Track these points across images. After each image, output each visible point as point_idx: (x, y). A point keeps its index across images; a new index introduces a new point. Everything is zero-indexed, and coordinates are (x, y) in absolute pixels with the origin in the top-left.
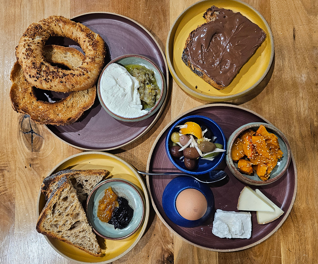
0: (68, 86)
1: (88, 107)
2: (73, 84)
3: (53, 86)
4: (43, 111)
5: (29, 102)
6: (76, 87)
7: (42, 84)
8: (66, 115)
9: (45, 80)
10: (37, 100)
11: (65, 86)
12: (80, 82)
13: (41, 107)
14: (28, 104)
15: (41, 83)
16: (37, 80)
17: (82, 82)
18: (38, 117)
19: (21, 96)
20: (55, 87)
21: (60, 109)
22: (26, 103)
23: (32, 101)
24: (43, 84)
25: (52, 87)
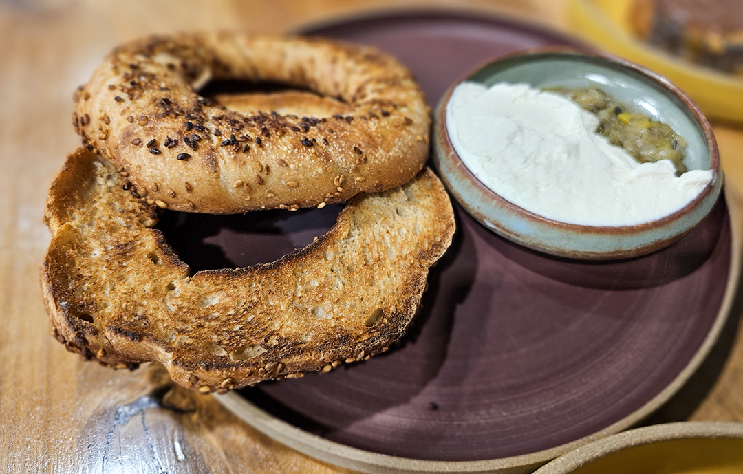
0: (339, 158)
1: (436, 246)
2: (360, 145)
3: (274, 167)
4: (232, 312)
5: (148, 287)
6: (371, 160)
7: (217, 165)
8: (352, 307)
9: (228, 143)
10: (191, 273)
11: (327, 157)
12: (383, 137)
13: (215, 300)
14: (144, 297)
15: (214, 163)
16: (190, 152)
17: (389, 138)
18: (210, 345)
19: (104, 274)
20: (283, 170)
21: (315, 283)
22: (135, 297)
23: (164, 281)
24: (221, 163)
25: (268, 168)
